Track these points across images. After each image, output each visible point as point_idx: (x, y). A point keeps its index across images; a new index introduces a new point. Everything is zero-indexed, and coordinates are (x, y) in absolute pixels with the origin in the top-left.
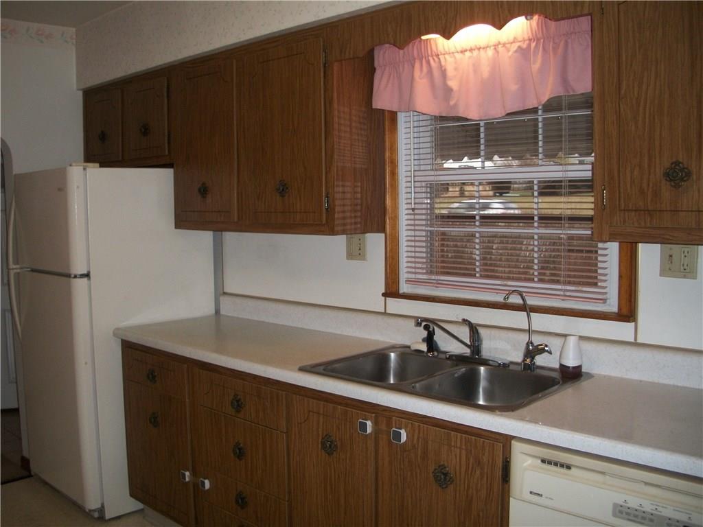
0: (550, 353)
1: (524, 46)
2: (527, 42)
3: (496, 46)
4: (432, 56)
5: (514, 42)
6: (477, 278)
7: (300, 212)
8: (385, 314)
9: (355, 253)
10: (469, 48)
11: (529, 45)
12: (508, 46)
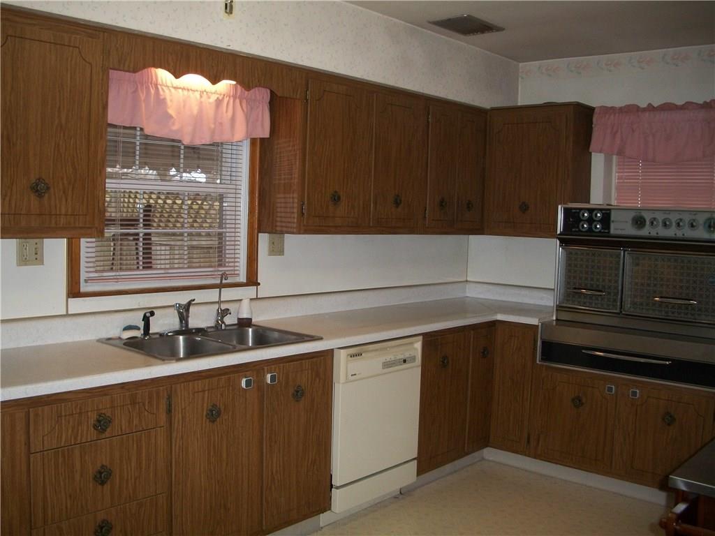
0: (230, 314)
1: (221, 98)
2: (222, 96)
3: (202, 92)
4: (151, 84)
5: (214, 93)
6: (141, 270)
7: (66, 215)
8: (67, 315)
9: (32, 258)
10: (182, 87)
11: (223, 98)
12: (210, 94)
